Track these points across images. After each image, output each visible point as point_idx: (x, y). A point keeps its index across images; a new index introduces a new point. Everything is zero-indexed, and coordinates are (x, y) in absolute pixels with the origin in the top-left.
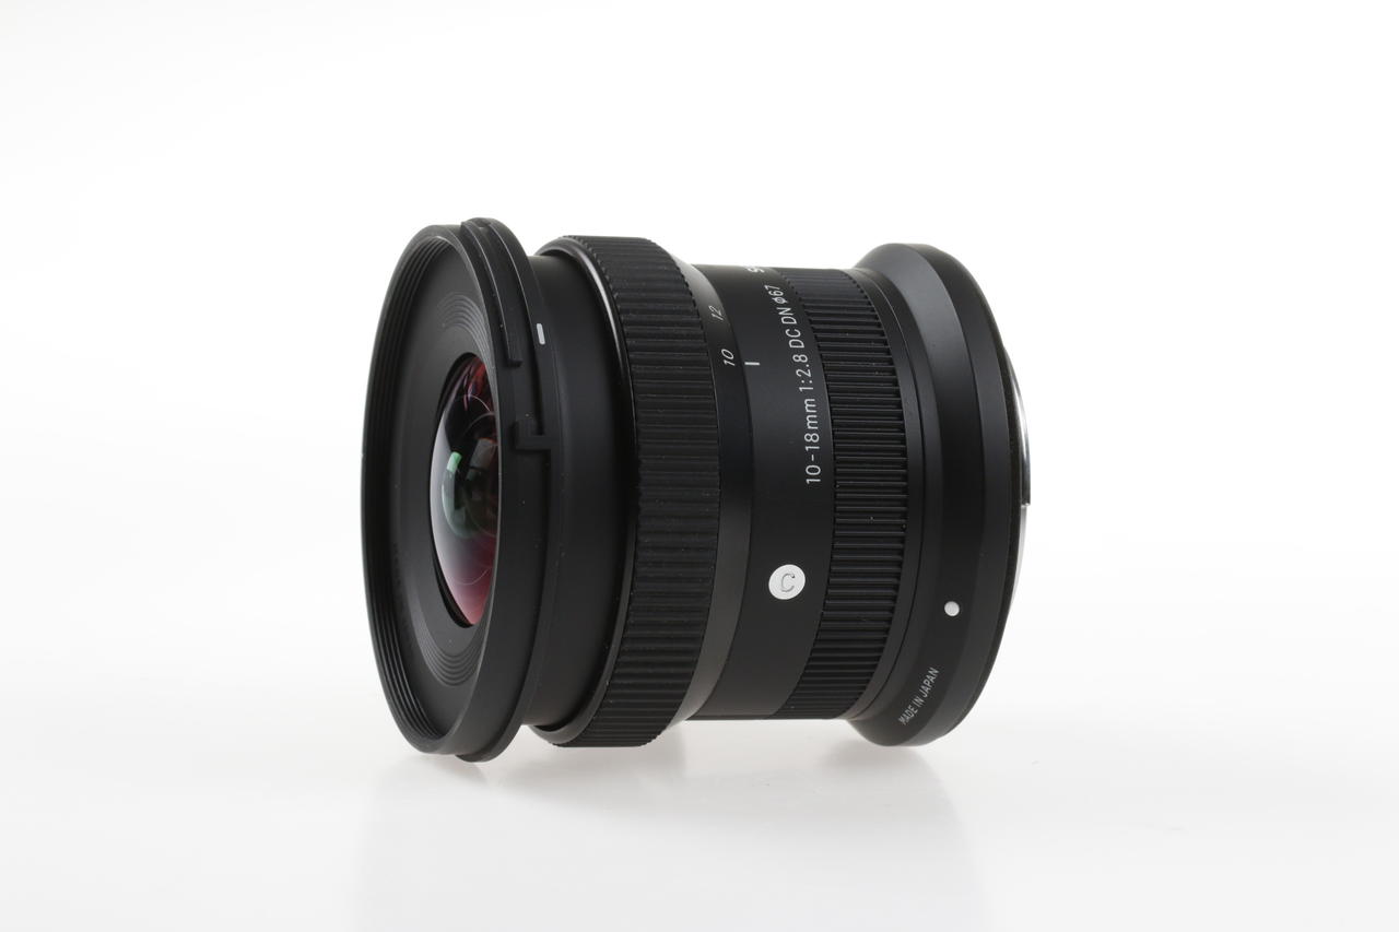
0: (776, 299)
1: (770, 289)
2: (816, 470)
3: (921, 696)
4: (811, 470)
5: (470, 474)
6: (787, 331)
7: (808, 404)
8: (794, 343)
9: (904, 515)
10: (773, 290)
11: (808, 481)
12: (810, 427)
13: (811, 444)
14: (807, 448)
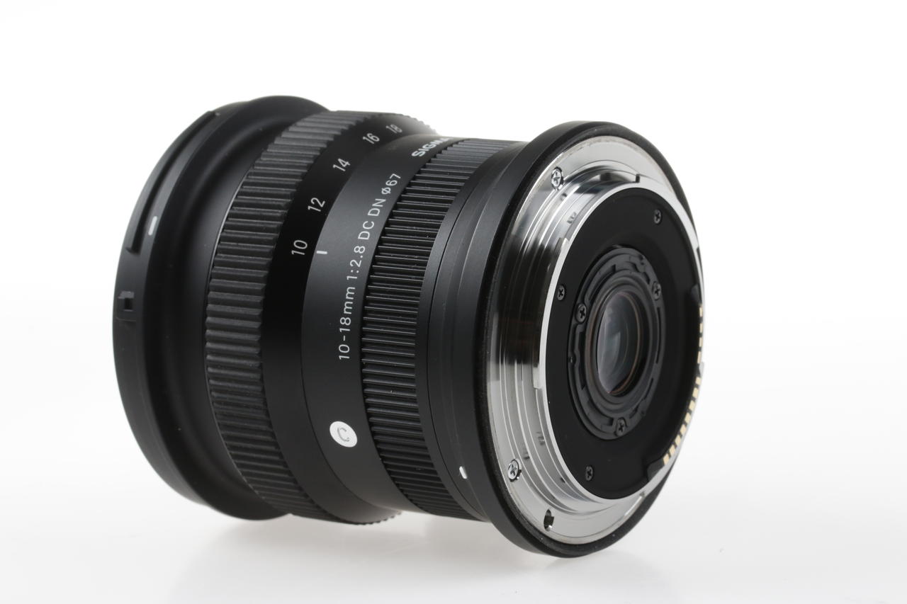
2: (345, 349)
4: (343, 348)
11: (340, 357)
13: (344, 326)
14: (341, 330)
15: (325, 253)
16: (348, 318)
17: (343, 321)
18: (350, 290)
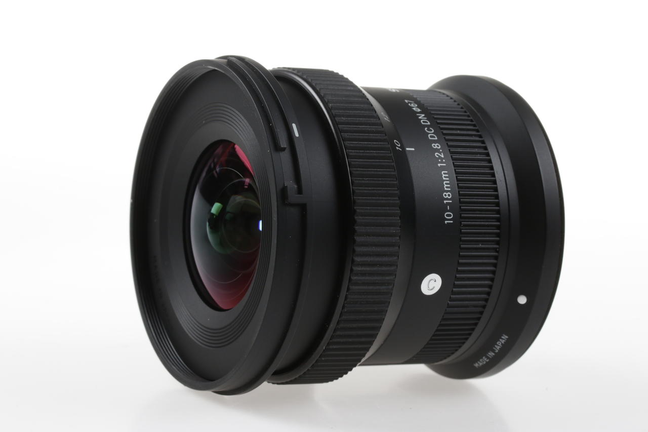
0: (414, 109)
1: (409, 103)
2: (450, 215)
3: (493, 351)
4: (447, 215)
5: (228, 216)
6: (426, 129)
7: (444, 174)
8: (431, 137)
9: (498, 243)
10: (411, 103)
11: (446, 222)
12: (446, 189)
16: (449, 193)
17: (446, 195)
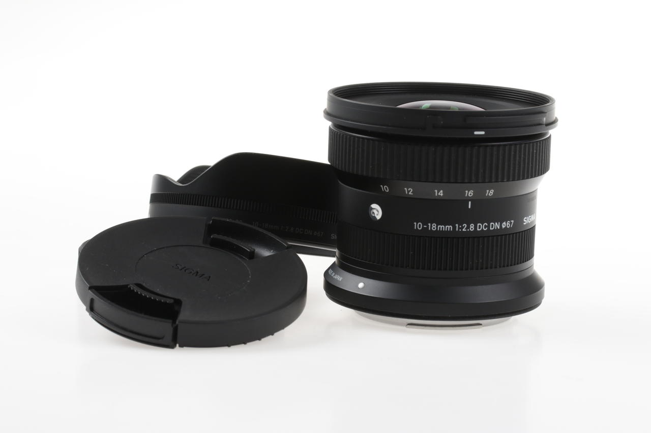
2: (420, 227)
11: (415, 223)
12: (439, 226)
13: (431, 226)
14: (429, 224)
15: (470, 207)
16: (435, 228)
17: (434, 225)
18: (450, 228)
